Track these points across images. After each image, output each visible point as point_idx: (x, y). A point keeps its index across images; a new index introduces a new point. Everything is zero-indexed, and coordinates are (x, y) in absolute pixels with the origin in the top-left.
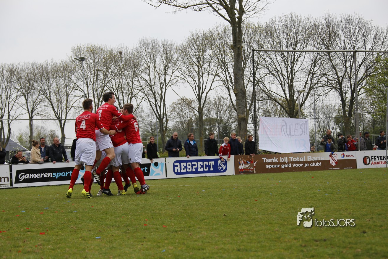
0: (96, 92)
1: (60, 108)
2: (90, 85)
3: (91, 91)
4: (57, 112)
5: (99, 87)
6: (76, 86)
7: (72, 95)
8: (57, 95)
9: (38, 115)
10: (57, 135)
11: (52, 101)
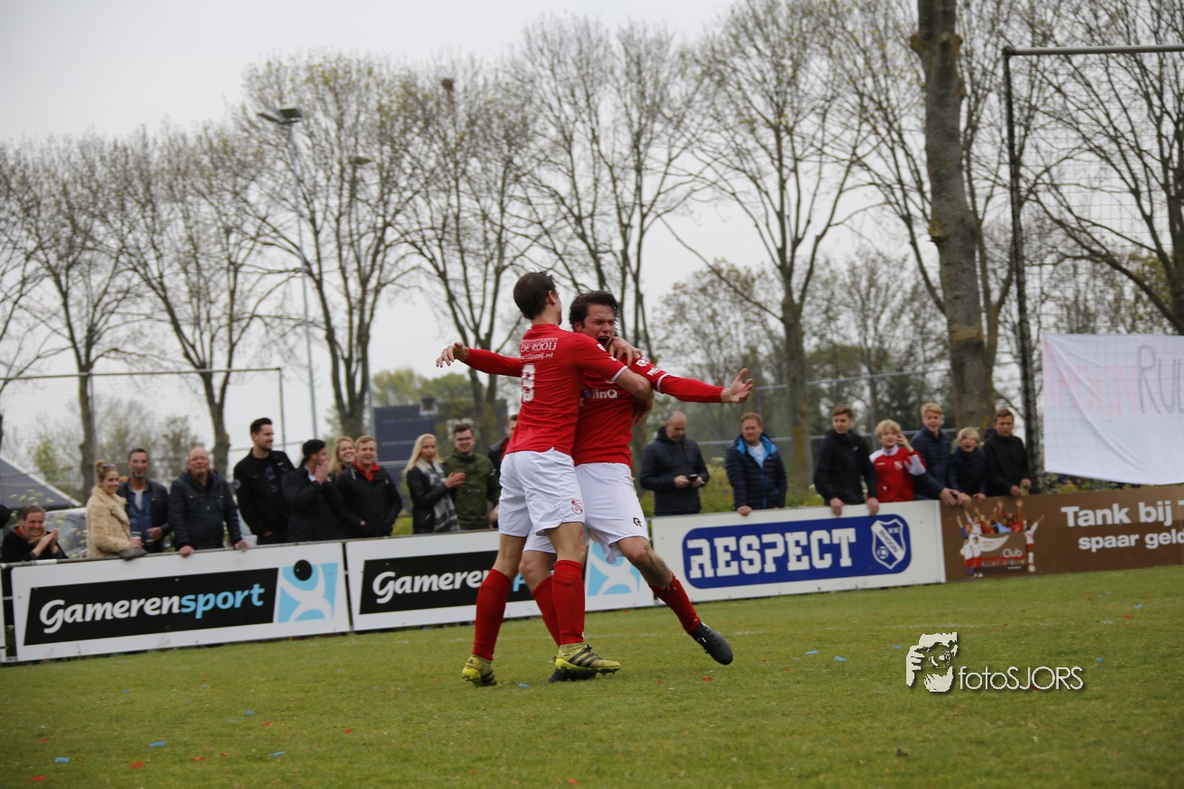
1: (203, 323)
2: (326, 225)
4: (192, 342)
5: (362, 232)
6: (267, 232)
7: (253, 269)
8: (192, 268)
9: (113, 354)
10: (196, 438)
11: (169, 294)
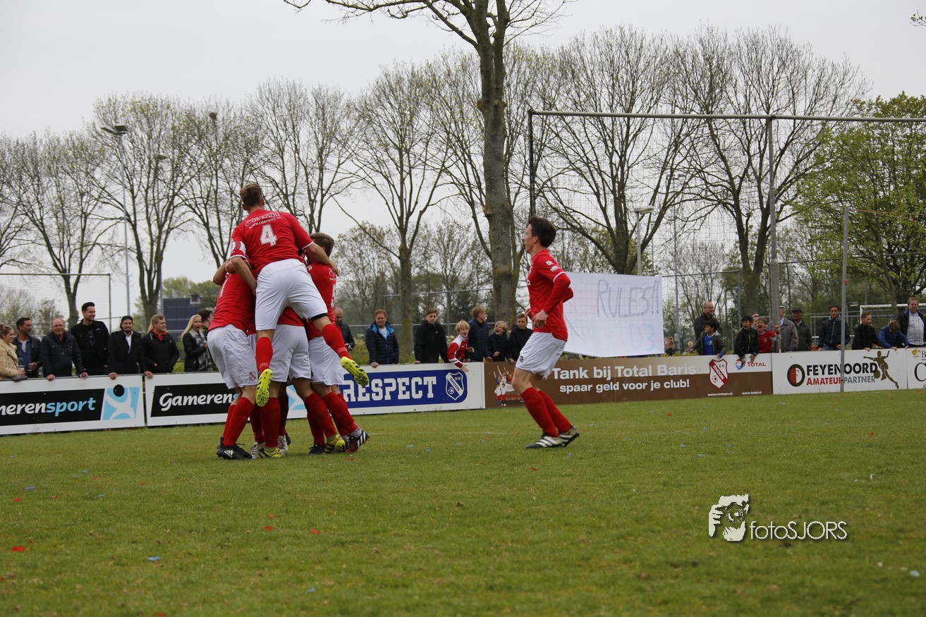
0: (154, 210)
1: (65, 247)
2: (139, 193)
3: (141, 207)
4: (58, 257)
5: (160, 198)
6: (105, 196)
7: (96, 217)
8: (60, 215)
9: (11, 263)
10: (58, 312)
11: (46, 229)
